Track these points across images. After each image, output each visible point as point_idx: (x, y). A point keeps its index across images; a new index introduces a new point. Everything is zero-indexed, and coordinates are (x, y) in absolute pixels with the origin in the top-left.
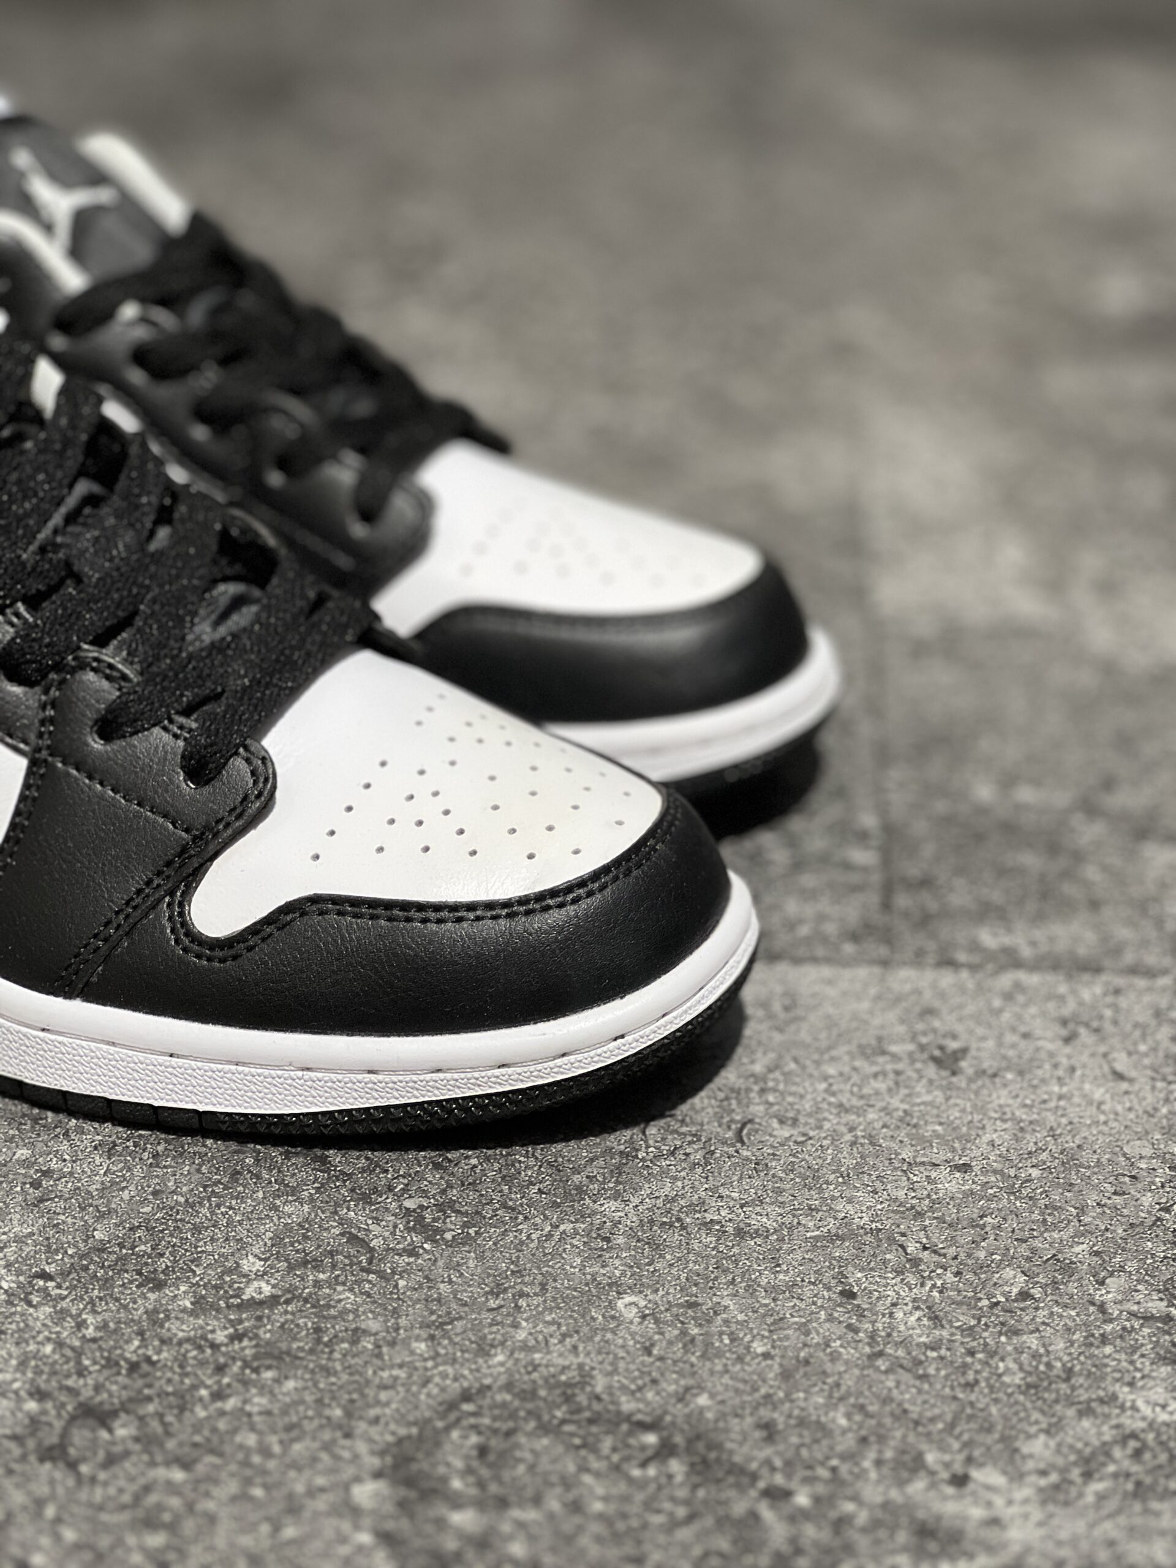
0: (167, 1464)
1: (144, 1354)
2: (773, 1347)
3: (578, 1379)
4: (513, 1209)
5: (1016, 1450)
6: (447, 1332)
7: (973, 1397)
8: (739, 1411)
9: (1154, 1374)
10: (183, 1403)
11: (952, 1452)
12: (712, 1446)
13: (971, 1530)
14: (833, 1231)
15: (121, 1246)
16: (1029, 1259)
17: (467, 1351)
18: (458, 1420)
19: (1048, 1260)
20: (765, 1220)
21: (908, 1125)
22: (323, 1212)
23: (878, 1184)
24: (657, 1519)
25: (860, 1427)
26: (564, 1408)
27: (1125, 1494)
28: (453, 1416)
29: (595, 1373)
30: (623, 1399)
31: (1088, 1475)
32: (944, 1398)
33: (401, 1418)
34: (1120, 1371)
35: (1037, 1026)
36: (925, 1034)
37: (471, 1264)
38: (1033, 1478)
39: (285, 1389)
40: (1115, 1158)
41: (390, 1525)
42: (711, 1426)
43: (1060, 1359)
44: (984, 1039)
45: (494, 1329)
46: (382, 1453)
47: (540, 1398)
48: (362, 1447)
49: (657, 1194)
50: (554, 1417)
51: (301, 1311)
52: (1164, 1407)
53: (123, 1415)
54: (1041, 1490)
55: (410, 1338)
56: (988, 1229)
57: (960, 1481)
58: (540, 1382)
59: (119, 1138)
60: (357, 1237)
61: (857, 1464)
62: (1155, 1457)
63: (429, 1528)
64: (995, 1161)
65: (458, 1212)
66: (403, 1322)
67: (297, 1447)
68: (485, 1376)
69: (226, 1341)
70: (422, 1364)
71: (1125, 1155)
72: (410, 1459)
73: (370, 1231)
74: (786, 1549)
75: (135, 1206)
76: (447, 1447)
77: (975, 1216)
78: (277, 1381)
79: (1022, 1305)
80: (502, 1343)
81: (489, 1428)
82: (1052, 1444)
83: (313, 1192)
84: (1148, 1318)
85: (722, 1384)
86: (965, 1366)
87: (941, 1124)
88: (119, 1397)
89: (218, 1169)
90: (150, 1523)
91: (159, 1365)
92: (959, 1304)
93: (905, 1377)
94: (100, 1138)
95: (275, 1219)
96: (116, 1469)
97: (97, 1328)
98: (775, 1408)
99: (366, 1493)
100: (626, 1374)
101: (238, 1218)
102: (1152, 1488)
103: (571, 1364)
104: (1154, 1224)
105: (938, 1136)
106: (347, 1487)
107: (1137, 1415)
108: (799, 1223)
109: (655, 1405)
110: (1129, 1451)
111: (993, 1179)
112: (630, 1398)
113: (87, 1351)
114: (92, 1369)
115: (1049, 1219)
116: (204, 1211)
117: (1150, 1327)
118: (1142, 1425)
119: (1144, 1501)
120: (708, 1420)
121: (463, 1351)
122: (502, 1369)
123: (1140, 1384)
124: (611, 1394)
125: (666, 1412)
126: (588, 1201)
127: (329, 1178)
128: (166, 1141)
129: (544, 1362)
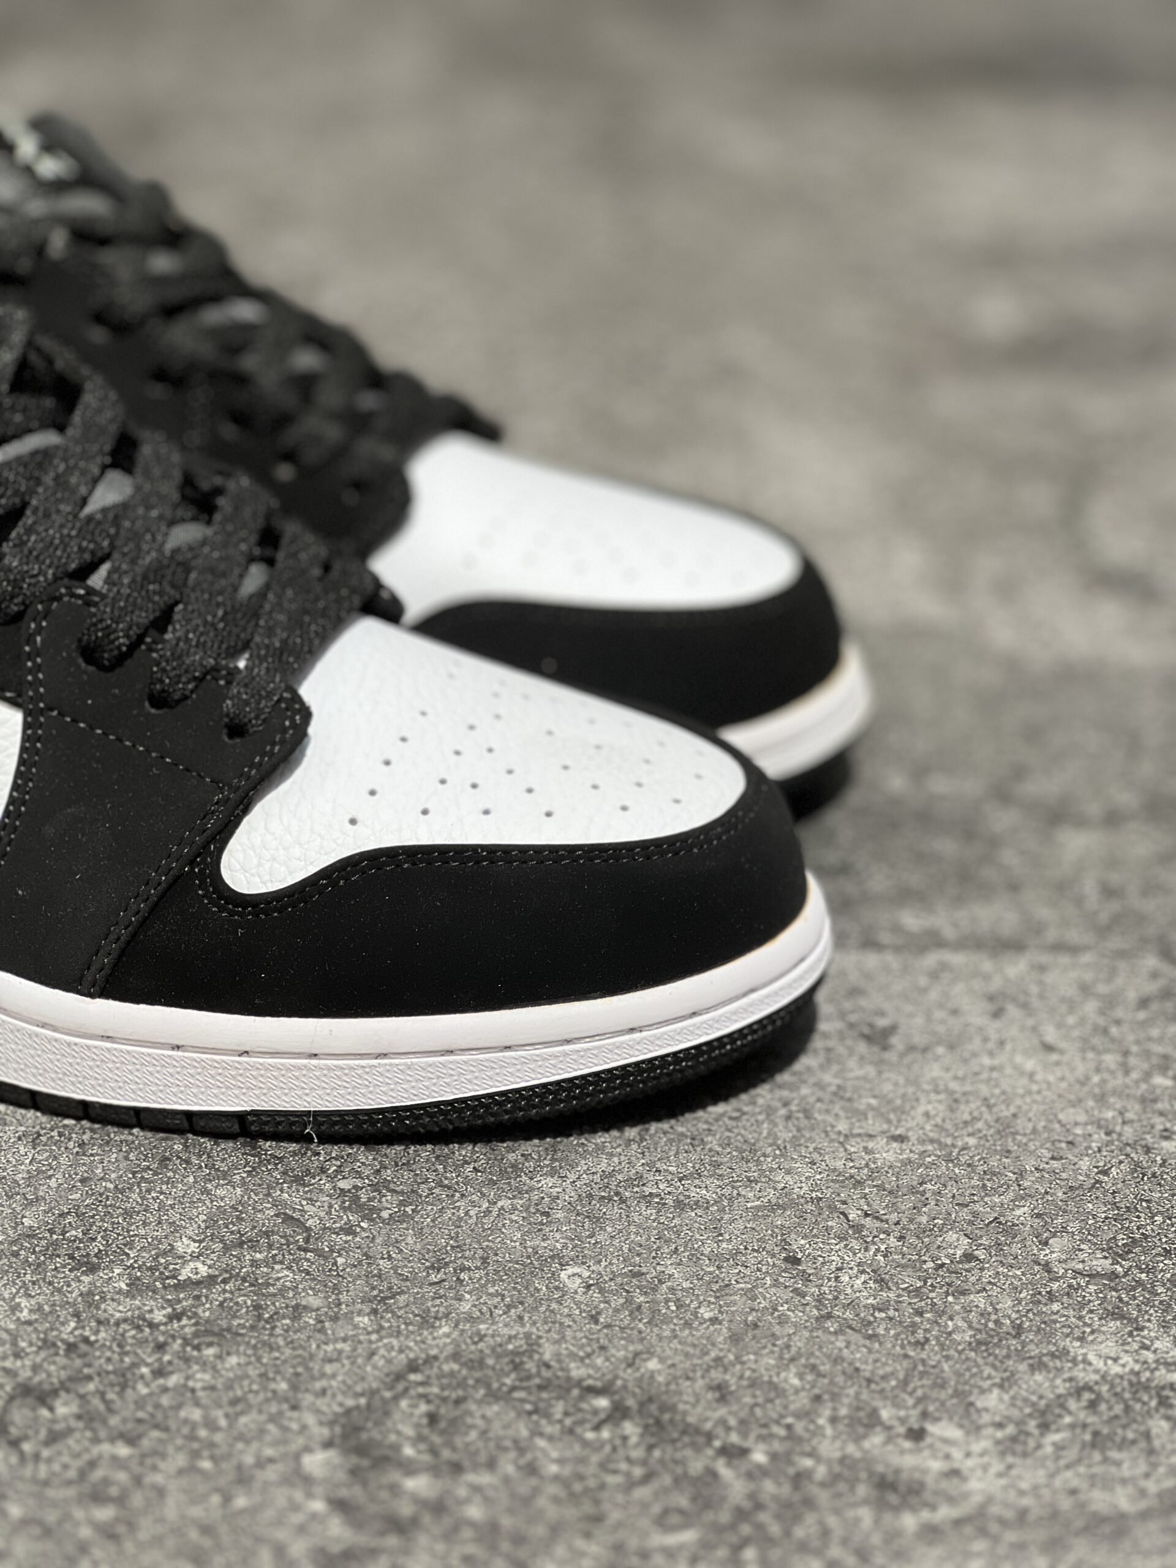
0: (112, 1440)
1: (81, 1335)
2: (720, 1312)
3: (525, 1347)
4: (449, 1188)
5: (971, 1404)
6: (389, 1306)
7: (924, 1355)
8: (691, 1375)
9: (1102, 1329)
10: (124, 1380)
11: (907, 1408)
12: (663, 1408)
13: (930, 1480)
14: (774, 1201)
15: (51, 1232)
16: (971, 1223)
17: (411, 1323)
18: (406, 1390)
19: (991, 1222)
20: (704, 1192)
21: (842, 1098)
22: (256, 1195)
23: (815, 1156)
24: (612, 1480)
25: (813, 1387)
26: (513, 1376)
27: (1084, 1445)
28: (400, 1387)
29: (542, 1341)
30: (573, 1365)
31: (1045, 1427)
32: (896, 1358)
33: (348, 1390)
34: (1069, 1327)
35: (965, 1003)
36: (853, 1012)
37: (410, 1240)
38: (990, 1431)
39: (227, 1366)
40: (1050, 1126)
41: (343, 1493)
42: (663, 1389)
43: (1009, 1317)
44: (911, 1015)
45: (438, 1302)
46: (331, 1424)
47: (488, 1367)
48: (310, 1419)
49: (594, 1170)
50: (504, 1384)
51: (240, 1289)
52: (1115, 1360)
53: (63, 1394)
54: (998, 1442)
55: (353, 1313)
56: (927, 1196)
57: (917, 1435)
58: (487, 1351)
59: (43, 1129)
60: (292, 1218)
61: (813, 1421)
62: (1110, 1408)
63: (384, 1495)
64: (931, 1131)
65: (394, 1191)
66: (344, 1297)
67: (243, 1420)
68: (431, 1346)
69: (165, 1320)
70: (367, 1337)
71: (1059, 1122)
72: (358, 1429)
73: (306, 1212)
74: (747, 1505)
75: (63, 1193)
76: (397, 1416)
77: (915, 1183)
78: (219, 1357)
79: (967, 1266)
80: (447, 1316)
81: (437, 1396)
82: (1006, 1397)
83: (245, 1175)
84: (1092, 1276)
85: (671, 1348)
86: (914, 1325)
87: (875, 1097)
88: (58, 1377)
89: (146, 1156)
90: (97, 1496)
91: (97, 1345)
92: (904, 1266)
93: (854, 1337)
94: (23, 1129)
95: (208, 1202)
96: (59, 1446)
97: (31, 1311)
98: (726, 1370)
99: (316, 1462)
100: (573, 1341)
101: (169, 1202)
102: (1110, 1437)
103: (518, 1333)
104: (1093, 1187)
105: (871, 1108)
106: (297, 1457)
107: (1088, 1368)
108: (738, 1194)
109: (605, 1370)
110: (1084, 1404)
111: (930, 1148)
112: (579, 1364)
113: (22, 1333)
114: (28, 1350)
115: (989, 1184)
116: (135, 1196)
117: (1096, 1285)
118: (1097, 1377)
119: (1103, 1450)
120: (659, 1384)
121: (405, 1323)
122: (448, 1341)
123: (1091, 1338)
124: (559, 1361)
125: (616, 1377)
126: (524, 1178)
127: (260, 1162)
128: (92, 1130)
129: (490, 1332)
